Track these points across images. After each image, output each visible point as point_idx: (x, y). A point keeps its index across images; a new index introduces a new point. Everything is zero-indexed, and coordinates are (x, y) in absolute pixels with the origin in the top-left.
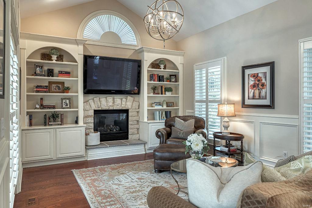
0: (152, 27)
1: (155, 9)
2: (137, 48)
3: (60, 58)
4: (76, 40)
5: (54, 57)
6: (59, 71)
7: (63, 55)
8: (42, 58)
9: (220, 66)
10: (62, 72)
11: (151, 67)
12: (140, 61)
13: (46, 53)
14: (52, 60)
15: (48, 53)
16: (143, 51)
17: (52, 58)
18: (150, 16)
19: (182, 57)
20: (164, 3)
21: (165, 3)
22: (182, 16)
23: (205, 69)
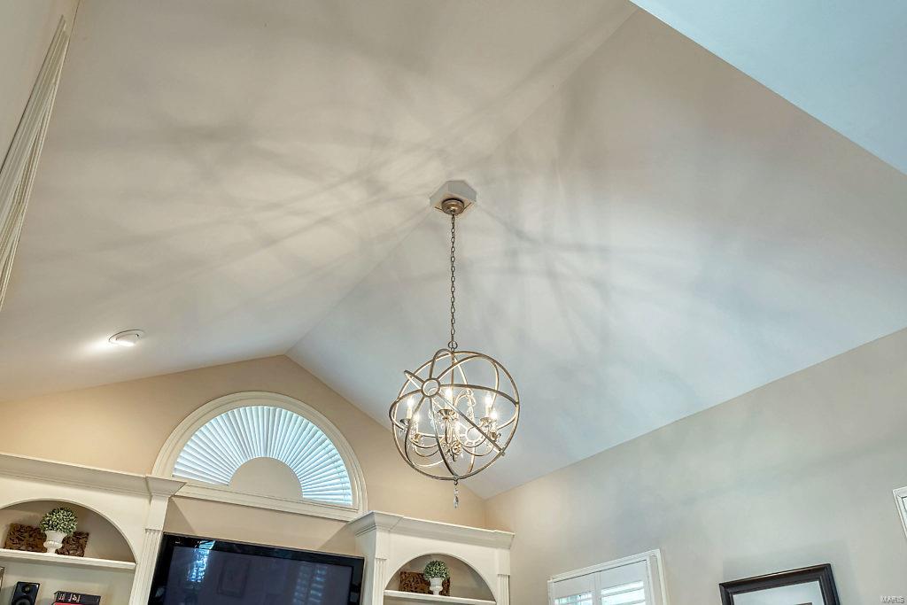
0: (417, 436)
1: (430, 379)
2: (353, 517)
3: (75, 543)
4: (146, 479)
5: (55, 539)
6: (59, 593)
7: (88, 534)
8: (9, 543)
9: (641, 584)
10: (68, 594)
11: (397, 584)
12: (361, 561)
13: (27, 524)
14: (45, 550)
15: (35, 524)
16: (373, 527)
17: (45, 540)
18: (411, 402)
19: (506, 553)
20: (457, 363)
21: (458, 365)
22: (515, 403)
23: (590, 595)
